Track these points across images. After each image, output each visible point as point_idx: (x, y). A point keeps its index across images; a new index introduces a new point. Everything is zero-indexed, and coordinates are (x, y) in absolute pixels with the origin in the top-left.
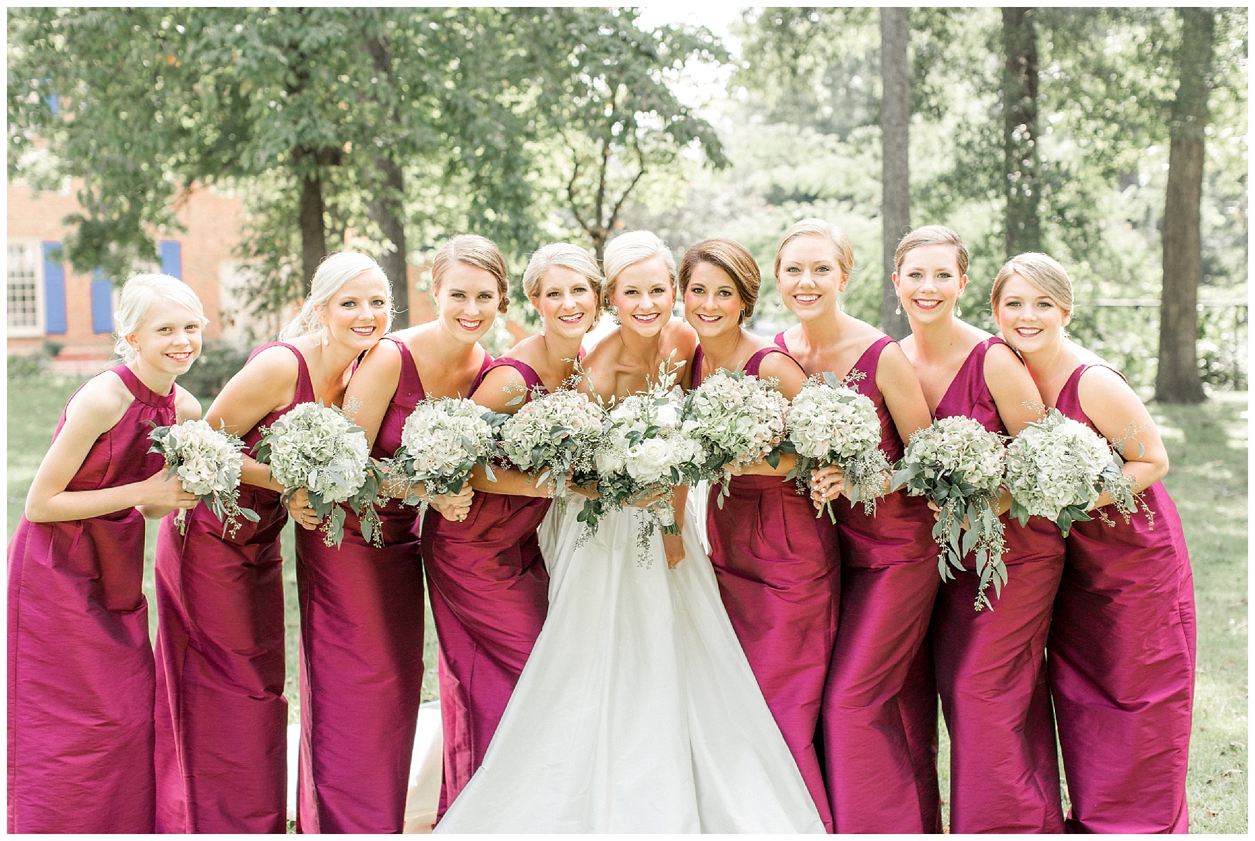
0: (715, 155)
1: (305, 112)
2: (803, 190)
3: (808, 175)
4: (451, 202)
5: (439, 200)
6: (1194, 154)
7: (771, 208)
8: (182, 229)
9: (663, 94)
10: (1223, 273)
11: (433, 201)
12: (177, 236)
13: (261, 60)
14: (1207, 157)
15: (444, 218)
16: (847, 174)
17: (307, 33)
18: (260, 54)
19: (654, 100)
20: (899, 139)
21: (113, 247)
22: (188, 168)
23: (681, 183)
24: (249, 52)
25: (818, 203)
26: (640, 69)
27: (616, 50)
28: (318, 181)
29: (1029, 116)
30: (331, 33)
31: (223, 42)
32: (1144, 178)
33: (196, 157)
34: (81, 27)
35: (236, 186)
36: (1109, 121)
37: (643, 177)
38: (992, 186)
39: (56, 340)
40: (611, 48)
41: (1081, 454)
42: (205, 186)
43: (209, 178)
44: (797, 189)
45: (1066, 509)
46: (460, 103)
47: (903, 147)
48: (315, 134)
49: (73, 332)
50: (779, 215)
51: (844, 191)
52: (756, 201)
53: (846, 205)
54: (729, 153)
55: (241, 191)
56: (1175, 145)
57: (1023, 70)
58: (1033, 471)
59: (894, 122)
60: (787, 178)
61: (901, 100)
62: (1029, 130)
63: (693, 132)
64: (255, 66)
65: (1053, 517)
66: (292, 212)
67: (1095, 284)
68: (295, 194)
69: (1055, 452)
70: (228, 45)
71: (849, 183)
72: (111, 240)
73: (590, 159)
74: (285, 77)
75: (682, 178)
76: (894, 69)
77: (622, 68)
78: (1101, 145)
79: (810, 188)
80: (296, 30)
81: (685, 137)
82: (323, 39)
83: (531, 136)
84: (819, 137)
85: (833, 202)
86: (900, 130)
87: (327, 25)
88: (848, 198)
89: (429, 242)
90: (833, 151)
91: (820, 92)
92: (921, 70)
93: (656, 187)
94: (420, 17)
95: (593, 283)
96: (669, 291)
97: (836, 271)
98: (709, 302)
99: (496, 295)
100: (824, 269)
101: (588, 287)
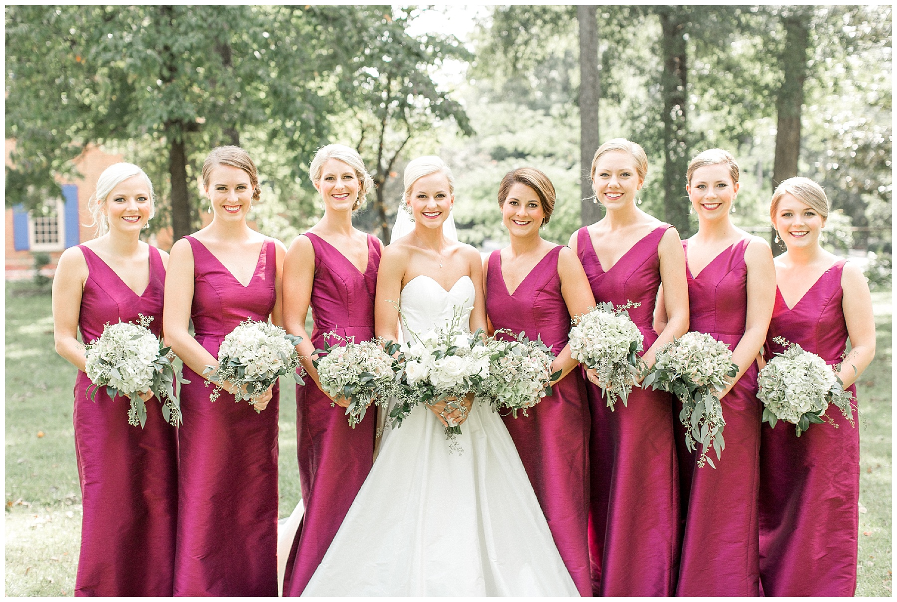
0: (465, 127)
1: (174, 96)
2: (520, 149)
3: (524, 139)
4: (272, 158)
5: (264, 156)
6: (794, 125)
7: (495, 162)
8: (81, 176)
9: (428, 84)
11: (259, 157)
12: (77, 181)
13: (144, 60)
14: (802, 127)
15: (267, 168)
16: (551, 138)
17: (176, 41)
18: (143, 55)
19: (422, 87)
20: (592, 114)
21: (31, 189)
22: (85, 133)
23: (436, 144)
24: (135, 54)
25: (529, 158)
26: (412, 65)
27: (395, 52)
28: (182, 143)
29: (682, 100)
30: (193, 40)
31: (116, 47)
32: (757, 140)
33: (91, 125)
34: (15, 35)
35: (119, 146)
37: (410, 141)
38: (656, 150)
40: (391, 50)
41: (816, 376)
42: (97, 146)
43: (100, 140)
44: (516, 150)
45: (805, 415)
46: (284, 90)
47: (595, 120)
48: (181, 112)
50: (503, 167)
51: (549, 150)
52: (484, 157)
53: (549, 161)
54: (473, 125)
55: (122, 150)
56: (781, 121)
57: (677, 66)
58: (781, 387)
59: (588, 102)
60: (509, 142)
61: (594, 87)
62: (682, 109)
63: (449, 111)
64: (139, 63)
65: (795, 420)
66: (163, 165)
68: (166, 153)
69: (797, 374)
70: (120, 48)
71: (552, 145)
72: (29, 184)
73: (372, 128)
74: (161, 71)
75: (438, 141)
76: (588, 65)
77: (399, 65)
79: (525, 148)
80: (168, 38)
81: (444, 114)
82: (187, 45)
83: (331, 111)
84: (530, 113)
85: (540, 158)
86: (593, 108)
87: (191, 35)
88: (550, 155)
90: (541, 122)
91: (533, 81)
92: (607, 68)
93: (419, 147)
94: (258, 29)
95: (358, 174)
96: (449, 197)
97: (635, 177)
98: (521, 211)
99: (249, 186)
100: (627, 174)
101: (354, 176)
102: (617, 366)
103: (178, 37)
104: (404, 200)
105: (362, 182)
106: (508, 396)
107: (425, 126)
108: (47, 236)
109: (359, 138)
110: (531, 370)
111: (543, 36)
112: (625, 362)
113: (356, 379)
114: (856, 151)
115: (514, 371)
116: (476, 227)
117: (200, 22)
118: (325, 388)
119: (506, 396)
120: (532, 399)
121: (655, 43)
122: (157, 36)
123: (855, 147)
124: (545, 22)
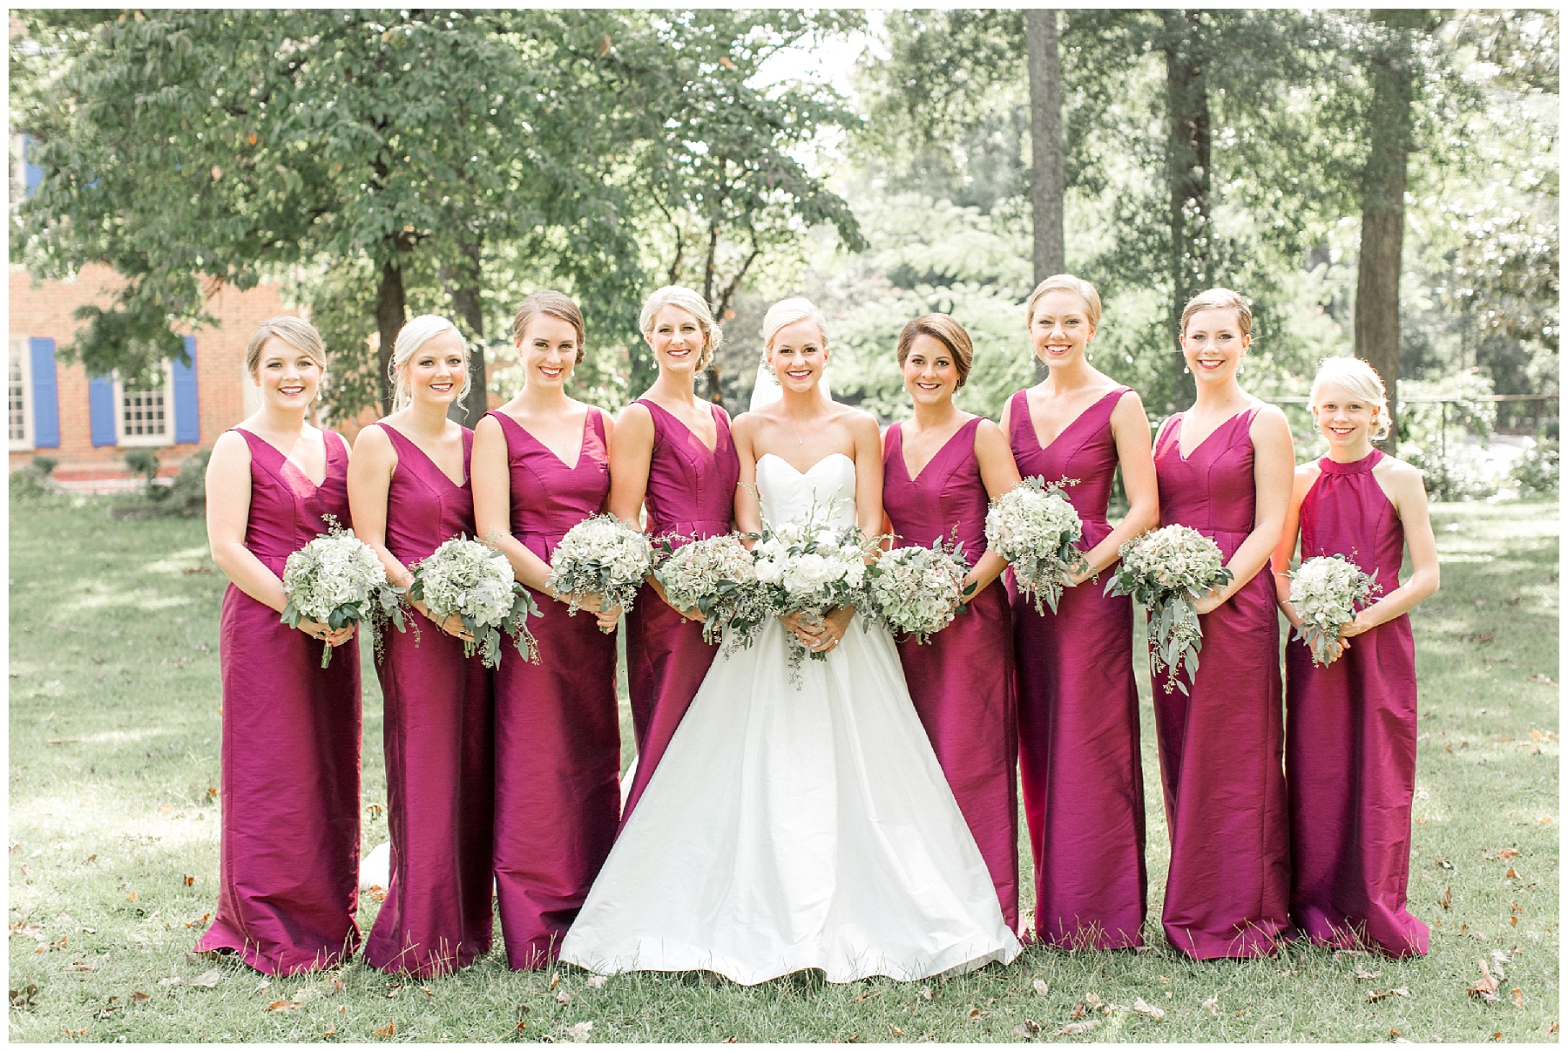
0: (853, 239)
1: (402, 195)
2: (938, 270)
3: (945, 253)
5: (513, 286)
6: (1390, 227)
7: (897, 291)
8: (214, 322)
9: (792, 169)
10: (1435, 363)
11: (507, 287)
13: (354, 139)
14: (1407, 229)
16: (991, 252)
17: (403, 109)
18: (353, 133)
19: (781, 175)
20: (1053, 216)
21: (133, 344)
23: (800, 265)
24: (341, 131)
25: (956, 286)
26: (763, 140)
27: (736, 120)
28: (400, 269)
29: (1199, 189)
30: (430, 109)
31: (312, 121)
32: (1335, 255)
34: (156, 103)
36: (1290, 192)
37: (758, 256)
38: (1158, 270)
39: (46, 454)
40: (731, 118)
44: (931, 270)
47: (1057, 225)
49: (67, 445)
50: (911, 300)
51: (987, 272)
52: (878, 283)
53: (988, 289)
54: (865, 231)
56: (1368, 218)
57: (1194, 135)
59: (1047, 197)
60: (920, 258)
61: (1054, 171)
62: (1199, 204)
63: (825, 211)
64: (347, 145)
66: (367, 305)
67: (1279, 378)
68: (372, 285)
70: (318, 122)
71: (994, 264)
72: (130, 337)
73: (696, 238)
74: (379, 157)
75: (802, 260)
76: (1046, 138)
78: (1280, 222)
79: (947, 268)
80: (390, 106)
81: (816, 215)
82: (421, 115)
84: (956, 210)
85: (974, 285)
86: (1053, 206)
87: (426, 100)
88: (992, 280)
89: (502, 336)
90: (974, 225)
91: (959, 155)
92: (1076, 136)
93: (770, 270)
94: (528, 89)
95: (702, 325)
96: (821, 352)
97: (1085, 324)
98: (928, 371)
99: (575, 345)
100: (1074, 322)
101: (697, 327)
102: (1042, 563)
103: (407, 104)
104: (764, 358)
105: (707, 335)
106: (904, 617)
107: (784, 234)
108: (145, 422)
109: (673, 256)
110: (936, 585)
111: (973, 85)
112: (1053, 558)
113: (712, 589)
114: (1502, 267)
115: (913, 587)
116: (865, 402)
117: (438, 81)
118: (673, 602)
119: (901, 617)
120: (935, 624)
121: (1158, 95)
122: (372, 101)
123: (1502, 261)
124: (977, 62)
